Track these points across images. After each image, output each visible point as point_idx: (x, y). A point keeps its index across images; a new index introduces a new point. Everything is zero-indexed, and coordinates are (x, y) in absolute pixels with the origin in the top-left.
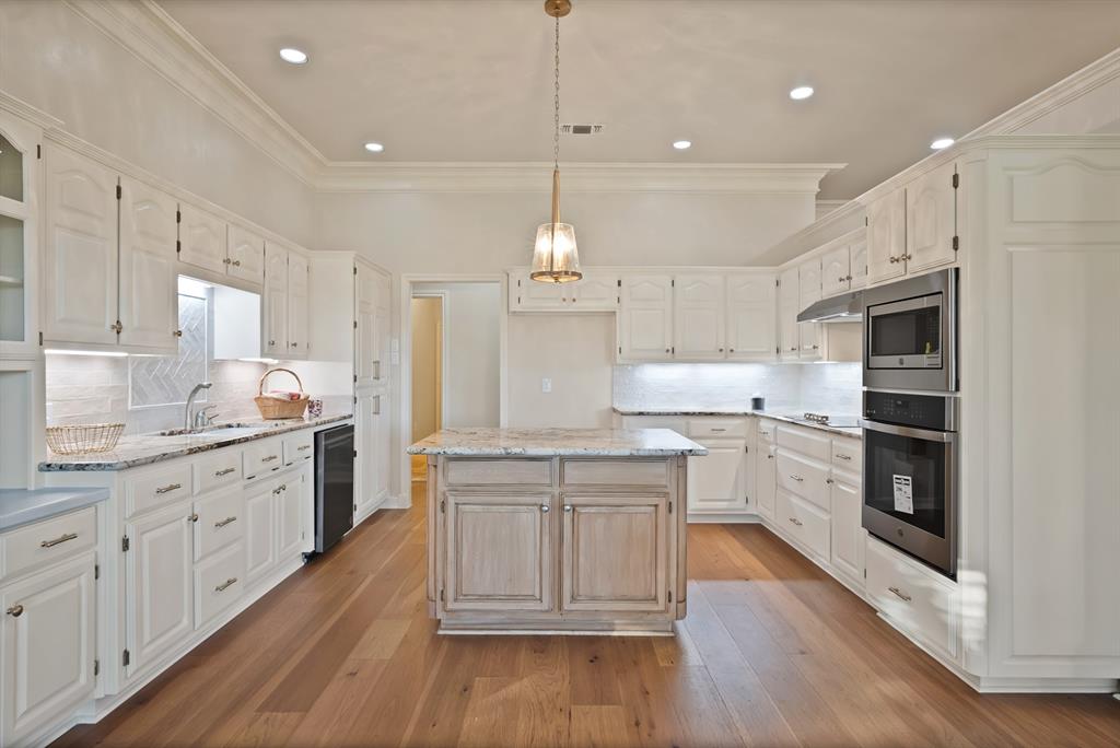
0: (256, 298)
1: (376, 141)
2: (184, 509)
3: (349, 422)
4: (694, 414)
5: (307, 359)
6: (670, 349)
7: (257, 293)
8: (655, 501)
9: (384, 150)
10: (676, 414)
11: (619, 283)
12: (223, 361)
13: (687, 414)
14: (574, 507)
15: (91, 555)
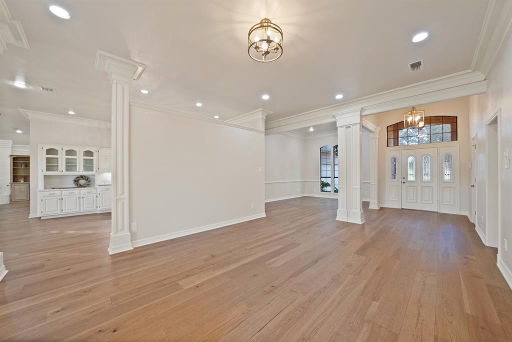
15: (96, 195)
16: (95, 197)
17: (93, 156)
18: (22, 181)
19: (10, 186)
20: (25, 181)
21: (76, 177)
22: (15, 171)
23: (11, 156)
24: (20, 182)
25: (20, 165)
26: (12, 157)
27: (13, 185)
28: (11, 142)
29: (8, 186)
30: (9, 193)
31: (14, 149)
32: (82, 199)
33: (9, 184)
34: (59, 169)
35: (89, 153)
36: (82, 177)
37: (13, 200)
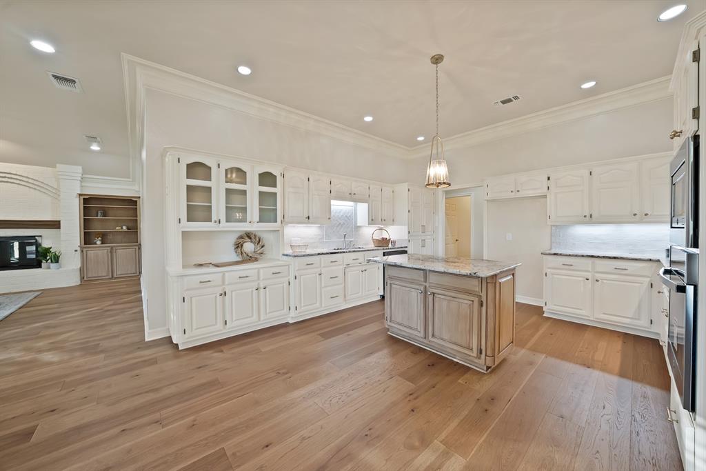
0: (367, 204)
1: (422, 136)
2: (318, 271)
3: (406, 249)
4: (598, 257)
5: (393, 225)
6: (588, 216)
7: (366, 202)
8: (472, 298)
9: (425, 139)
10: (583, 256)
11: (549, 178)
12: (360, 227)
13: (592, 256)
14: (434, 294)
15: (287, 279)
16: (286, 285)
17: (275, 186)
18: (99, 242)
19: (79, 252)
20: (102, 243)
21: (237, 235)
22: (86, 223)
23: (80, 195)
24: (95, 244)
25: (94, 212)
26: (82, 198)
27: (85, 250)
28: (79, 169)
29: (76, 251)
30: (79, 266)
31: (84, 184)
32: (262, 291)
33: (79, 249)
34: (214, 218)
35: (267, 178)
36: (249, 236)
37: (85, 279)
